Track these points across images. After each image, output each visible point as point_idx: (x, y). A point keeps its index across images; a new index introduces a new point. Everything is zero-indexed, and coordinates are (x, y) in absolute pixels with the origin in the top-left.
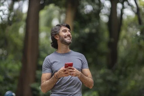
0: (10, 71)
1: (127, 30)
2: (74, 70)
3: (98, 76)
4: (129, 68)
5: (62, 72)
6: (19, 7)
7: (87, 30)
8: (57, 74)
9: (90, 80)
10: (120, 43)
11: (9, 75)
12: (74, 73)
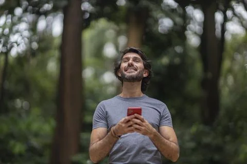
0: (36, 135)
1: (233, 59)
2: (144, 124)
3: (187, 137)
4: (240, 123)
5: (123, 125)
6: (47, 26)
7: (165, 60)
8: (116, 129)
9: (171, 146)
10: (221, 82)
11: (35, 142)
12: (143, 128)
